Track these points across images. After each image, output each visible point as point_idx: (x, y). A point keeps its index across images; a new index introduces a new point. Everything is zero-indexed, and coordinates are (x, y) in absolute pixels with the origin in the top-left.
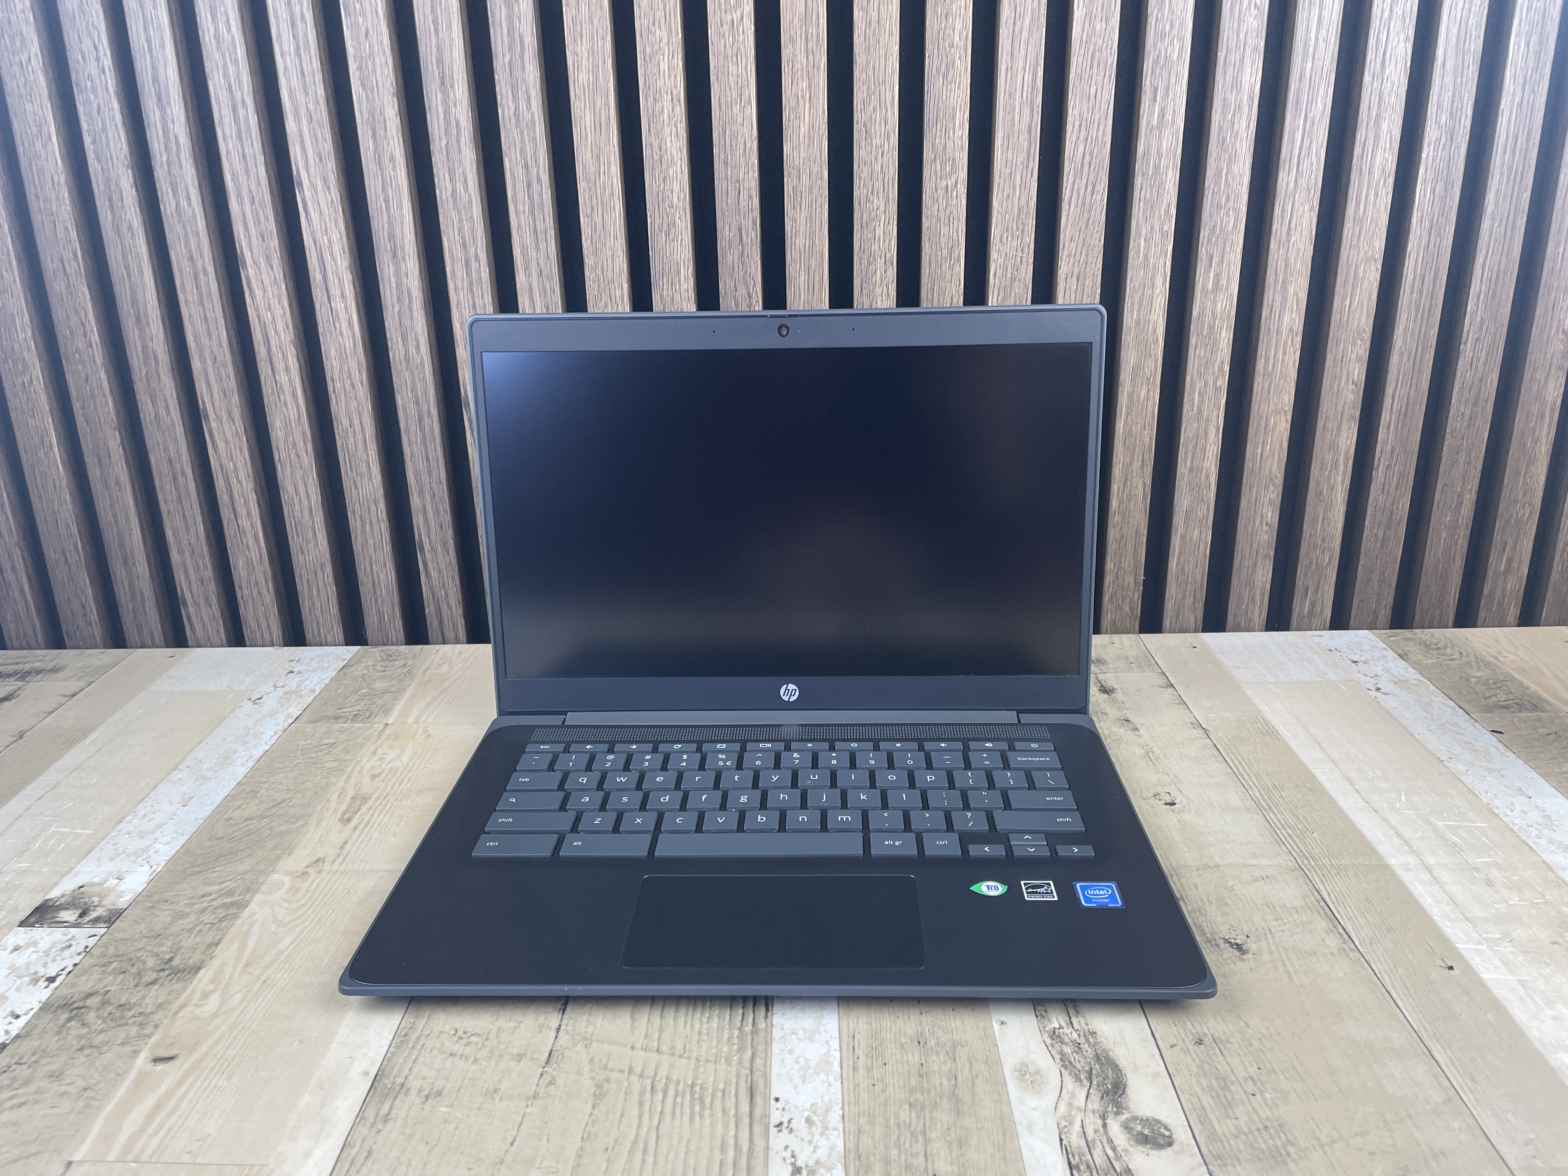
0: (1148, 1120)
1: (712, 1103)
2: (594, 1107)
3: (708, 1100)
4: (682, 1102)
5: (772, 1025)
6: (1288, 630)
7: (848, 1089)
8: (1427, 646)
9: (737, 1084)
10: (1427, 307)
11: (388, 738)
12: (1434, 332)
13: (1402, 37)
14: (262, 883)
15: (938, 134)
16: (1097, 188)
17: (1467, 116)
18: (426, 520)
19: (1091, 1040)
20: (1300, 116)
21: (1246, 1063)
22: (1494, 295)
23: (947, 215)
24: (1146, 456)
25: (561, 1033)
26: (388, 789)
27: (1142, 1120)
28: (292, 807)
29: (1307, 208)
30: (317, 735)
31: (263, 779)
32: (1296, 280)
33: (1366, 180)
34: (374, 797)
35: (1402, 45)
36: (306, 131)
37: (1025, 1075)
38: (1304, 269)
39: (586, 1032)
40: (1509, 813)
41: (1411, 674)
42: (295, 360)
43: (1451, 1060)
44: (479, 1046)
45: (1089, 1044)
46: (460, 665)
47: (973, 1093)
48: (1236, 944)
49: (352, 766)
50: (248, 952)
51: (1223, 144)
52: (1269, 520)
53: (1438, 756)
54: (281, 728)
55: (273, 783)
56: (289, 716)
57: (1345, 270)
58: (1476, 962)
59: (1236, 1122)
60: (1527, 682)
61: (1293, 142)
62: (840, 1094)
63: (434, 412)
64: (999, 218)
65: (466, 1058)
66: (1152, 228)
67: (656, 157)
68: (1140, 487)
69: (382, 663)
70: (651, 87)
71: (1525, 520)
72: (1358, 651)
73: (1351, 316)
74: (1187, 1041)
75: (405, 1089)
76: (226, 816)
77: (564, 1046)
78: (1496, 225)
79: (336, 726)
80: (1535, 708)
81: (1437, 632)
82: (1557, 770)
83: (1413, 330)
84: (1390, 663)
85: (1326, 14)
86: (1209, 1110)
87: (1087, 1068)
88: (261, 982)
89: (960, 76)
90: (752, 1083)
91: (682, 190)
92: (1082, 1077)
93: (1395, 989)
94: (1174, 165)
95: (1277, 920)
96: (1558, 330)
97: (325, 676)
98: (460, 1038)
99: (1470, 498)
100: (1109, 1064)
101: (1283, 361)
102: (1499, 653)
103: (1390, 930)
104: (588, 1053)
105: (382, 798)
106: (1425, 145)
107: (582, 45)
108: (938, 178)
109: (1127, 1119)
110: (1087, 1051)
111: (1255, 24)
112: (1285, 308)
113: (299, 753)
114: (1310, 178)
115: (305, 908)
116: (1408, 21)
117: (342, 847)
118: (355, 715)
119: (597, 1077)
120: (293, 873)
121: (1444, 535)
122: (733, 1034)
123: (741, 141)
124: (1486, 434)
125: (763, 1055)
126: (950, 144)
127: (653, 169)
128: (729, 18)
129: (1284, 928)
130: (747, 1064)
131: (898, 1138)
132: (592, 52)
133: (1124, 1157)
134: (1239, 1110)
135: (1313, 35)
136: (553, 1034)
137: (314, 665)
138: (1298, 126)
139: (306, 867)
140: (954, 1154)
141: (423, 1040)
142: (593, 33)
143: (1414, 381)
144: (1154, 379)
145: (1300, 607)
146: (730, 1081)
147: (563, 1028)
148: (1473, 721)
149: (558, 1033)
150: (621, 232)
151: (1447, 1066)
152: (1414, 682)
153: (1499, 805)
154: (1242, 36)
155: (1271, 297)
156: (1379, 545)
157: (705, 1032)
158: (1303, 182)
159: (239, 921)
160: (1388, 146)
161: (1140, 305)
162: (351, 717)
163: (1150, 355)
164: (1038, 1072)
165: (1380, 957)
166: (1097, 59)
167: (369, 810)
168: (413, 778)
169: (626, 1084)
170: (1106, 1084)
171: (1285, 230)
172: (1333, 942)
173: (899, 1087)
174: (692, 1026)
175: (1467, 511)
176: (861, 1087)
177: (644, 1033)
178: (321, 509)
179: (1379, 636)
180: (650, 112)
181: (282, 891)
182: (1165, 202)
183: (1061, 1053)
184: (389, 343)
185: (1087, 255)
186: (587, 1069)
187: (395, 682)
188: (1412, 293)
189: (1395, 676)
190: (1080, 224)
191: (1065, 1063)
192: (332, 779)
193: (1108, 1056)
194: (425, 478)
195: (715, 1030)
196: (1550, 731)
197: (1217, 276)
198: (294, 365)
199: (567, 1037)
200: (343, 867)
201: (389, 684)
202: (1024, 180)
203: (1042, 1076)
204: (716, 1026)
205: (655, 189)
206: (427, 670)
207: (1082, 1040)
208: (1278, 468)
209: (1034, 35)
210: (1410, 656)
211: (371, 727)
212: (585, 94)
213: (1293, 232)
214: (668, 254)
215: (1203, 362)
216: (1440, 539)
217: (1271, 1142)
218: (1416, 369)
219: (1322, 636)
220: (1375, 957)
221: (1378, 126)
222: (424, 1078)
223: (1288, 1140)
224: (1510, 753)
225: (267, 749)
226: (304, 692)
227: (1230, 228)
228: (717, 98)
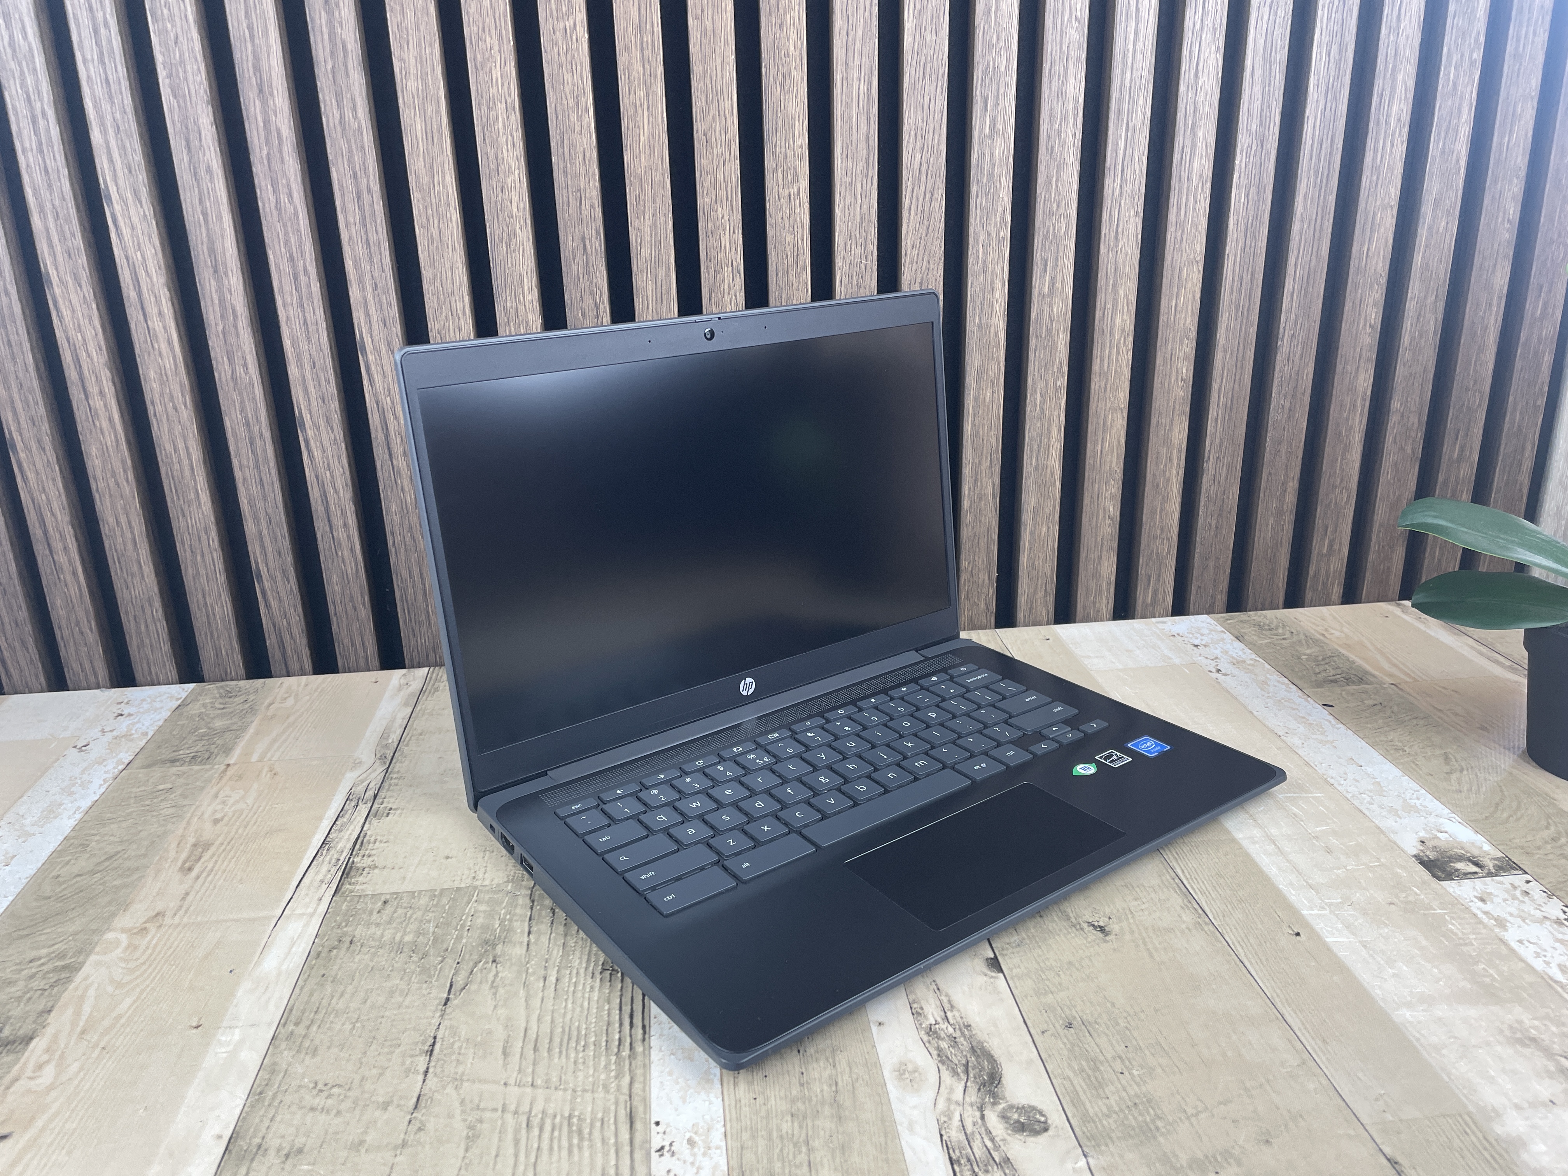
0: (1023, 1107)
1: (590, 1133)
2: (467, 1150)
3: (586, 1131)
4: (560, 1135)
5: (650, 1048)
6: (1133, 618)
7: (729, 1105)
8: (1260, 627)
9: (616, 1112)
10: (1247, 306)
11: (230, 779)
12: (1253, 330)
13: (1213, 49)
14: (97, 943)
15: (778, 142)
16: (935, 195)
17: (1275, 123)
18: (263, 547)
19: (966, 1033)
20: (1122, 125)
21: (1114, 1042)
22: (1306, 292)
23: (791, 223)
24: (994, 456)
25: (429, 1075)
26: (232, 834)
27: (1018, 1108)
28: (126, 859)
29: (1132, 213)
30: (151, 780)
31: (93, 832)
32: (1126, 283)
33: (1186, 186)
34: (218, 842)
35: (1213, 56)
36: (113, 143)
37: (904, 1073)
38: (1132, 272)
39: (456, 1073)
40: (1343, 782)
41: (1248, 655)
42: (110, 383)
43: (1303, 1024)
44: (342, 1097)
45: (965, 1037)
46: (307, 698)
47: (854, 1097)
48: (1100, 927)
49: (192, 811)
50: (84, 1018)
51: (1052, 152)
52: (1111, 513)
53: (1276, 731)
54: (111, 776)
55: (105, 835)
56: (120, 762)
57: (1170, 272)
58: (1320, 926)
59: (1107, 1102)
60: (1352, 657)
61: (1117, 150)
62: (722, 1111)
63: (267, 434)
64: (842, 226)
65: (328, 1112)
66: (989, 234)
67: (492, 166)
68: (990, 486)
69: (221, 700)
70: (484, 95)
71: (1343, 504)
72: (1199, 635)
73: (1178, 316)
74: (1057, 1025)
75: (262, 1149)
76: (54, 874)
77: (433, 1089)
78: (1305, 226)
79: (174, 770)
80: (1361, 680)
81: (1269, 613)
82: (1383, 738)
83: (1234, 328)
84: (1228, 646)
85: (1142, 26)
86: (1081, 1093)
87: (964, 1062)
88: (99, 1049)
89: (797, 86)
90: (631, 1108)
91: (521, 199)
92: (959, 1070)
93: (1248, 958)
94: (1006, 173)
95: (1136, 899)
96: (1365, 325)
97: (158, 718)
98: (321, 1091)
99: (1293, 485)
100: (984, 1055)
101: (1117, 360)
102: (1326, 630)
103: (1240, 901)
104: (459, 1094)
105: (226, 843)
106: (1238, 152)
107: (409, 52)
108: (781, 186)
109: (1004, 1108)
110: (962, 1045)
111: (1076, 36)
112: (1116, 310)
113: (132, 801)
114: (1134, 185)
115: (144, 967)
116: (1218, 32)
117: (184, 899)
118: (193, 757)
119: (470, 1119)
120: (130, 930)
121: (1271, 521)
122: (610, 1060)
123: (579, 150)
124: (1305, 425)
125: (642, 1079)
126: (790, 153)
127: (490, 178)
128: (562, 25)
129: (1143, 907)
130: (626, 1090)
131: (782, 1150)
132: (420, 59)
133: (1002, 1147)
134: (1110, 1089)
135: (1131, 47)
136: (420, 1078)
137: (146, 706)
138: (1121, 135)
139: (145, 922)
140: (838, 1160)
141: (280, 1096)
142: (420, 40)
143: (1238, 377)
144: (998, 381)
145: (1143, 595)
146: (609, 1109)
147: (431, 1070)
148: (1306, 697)
149: (425, 1076)
150: (458, 243)
151: (1300, 1029)
152: (1252, 662)
153: (1334, 775)
154: (1065, 48)
155: (1103, 299)
156: (1212, 533)
157: (581, 1060)
158: (1127, 189)
159: (73, 985)
160: (1204, 154)
161: (981, 309)
162: (188, 760)
163: (993, 358)
164: (916, 1070)
165: (1233, 928)
166: (928, 69)
167: (211, 857)
168: (259, 820)
169: (499, 1122)
170: (982, 1076)
171: (1113, 234)
172: (1188, 917)
173: (781, 1098)
174: (567, 1057)
175: (1291, 499)
176: (743, 1103)
177: (517, 1068)
178: (145, 540)
179: (1217, 620)
180: (484, 120)
181: (119, 950)
182: (1000, 209)
183: (939, 1049)
184: (214, 363)
185: (929, 262)
186: (458, 1111)
187: (235, 720)
188: (1232, 293)
189: (1233, 658)
190: (921, 231)
191: (943, 1058)
192: (170, 826)
193: (983, 1047)
194: (260, 504)
195: (591, 1058)
196: (1375, 702)
197: (1053, 281)
198: (109, 389)
199: (435, 1079)
200: (185, 920)
201: (229, 722)
202: (864, 188)
203: (920, 1074)
204: (592, 1053)
205: (493, 199)
206: (270, 705)
207: (958, 1034)
208: (1117, 463)
209: (867, 45)
210: (1246, 637)
211: (212, 769)
212: (414, 102)
213: (1120, 236)
214: (510, 265)
215: (1043, 363)
216: (1268, 525)
217: (1140, 1118)
218: (1239, 366)
219: (1165, 622)
220: (1228, 929)
221: (1194, 134)
222: (283, 1137)
223: (1156, 1114)
224: (1340, 725)
225: (96, 798)
226: (136, 736)
227: (1062, 234)
228: (553, 106)
